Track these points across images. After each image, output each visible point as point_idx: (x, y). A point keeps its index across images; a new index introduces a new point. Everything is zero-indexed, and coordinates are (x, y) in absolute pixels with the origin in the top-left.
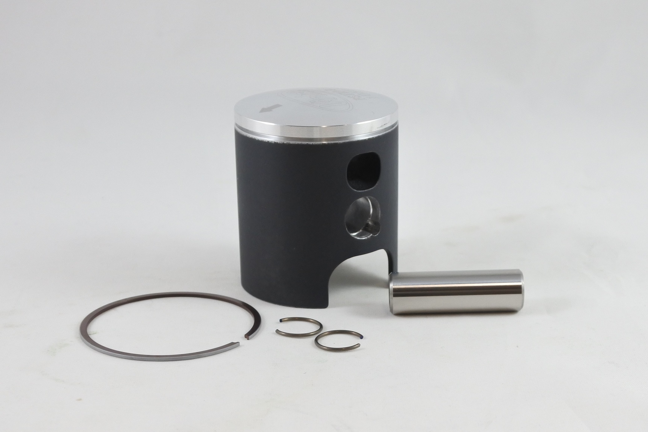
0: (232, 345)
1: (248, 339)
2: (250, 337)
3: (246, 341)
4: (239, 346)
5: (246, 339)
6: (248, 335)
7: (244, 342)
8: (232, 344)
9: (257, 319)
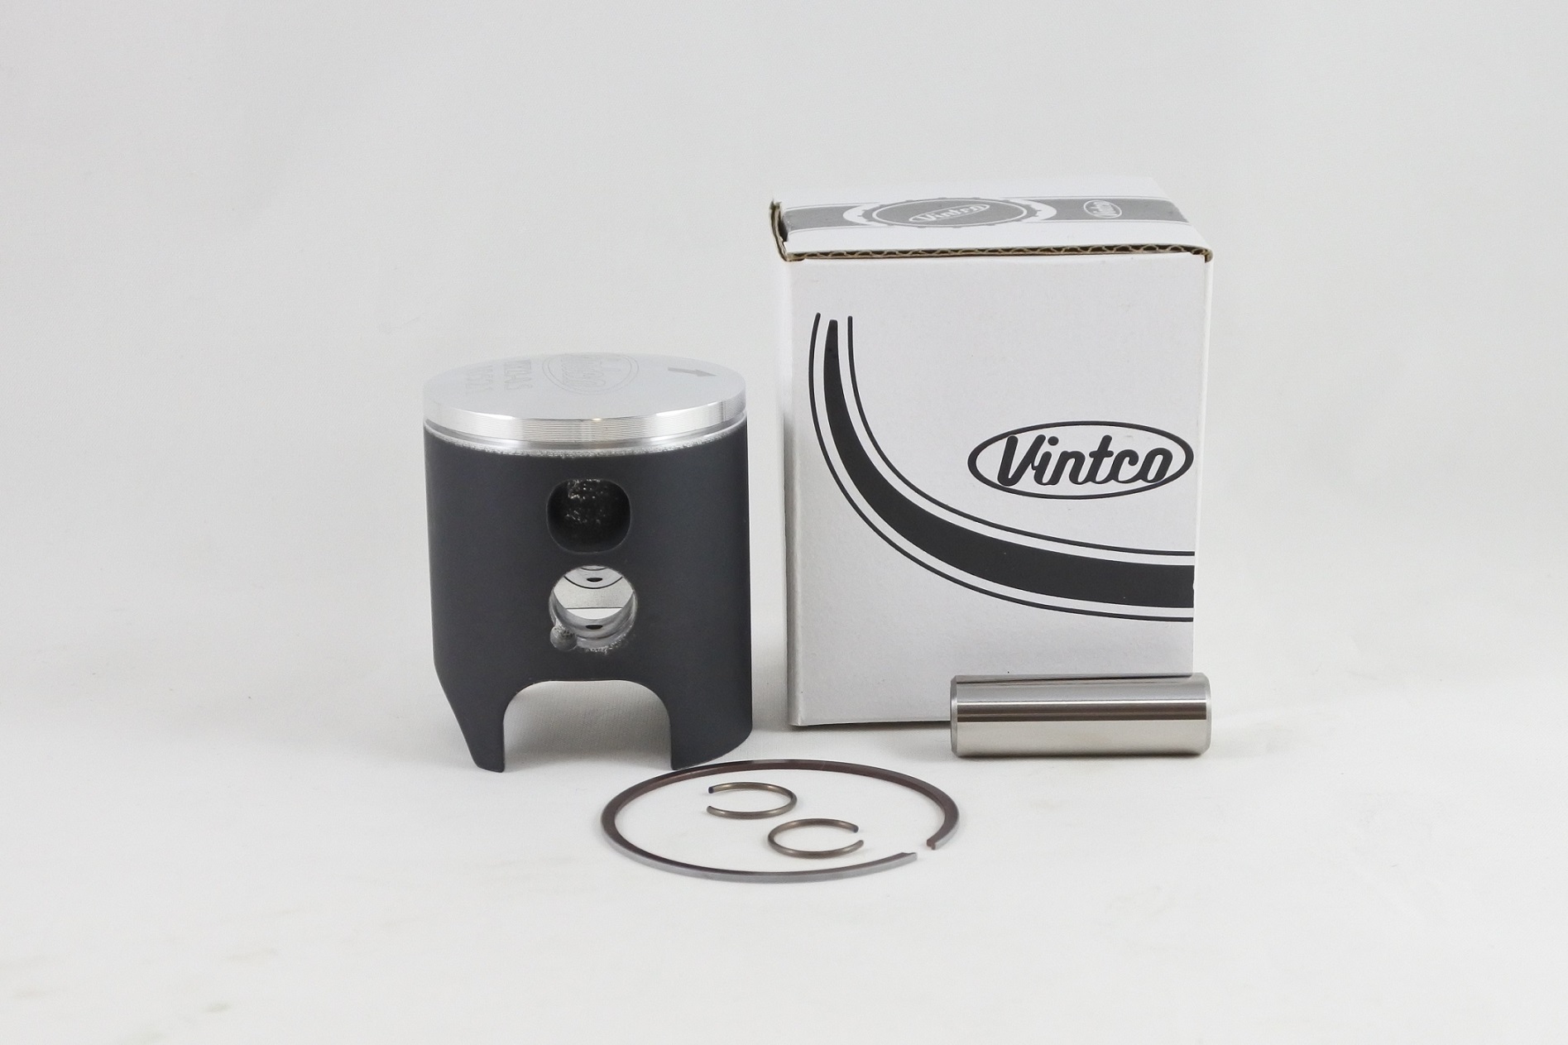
0: (901, 857)
1: (934, 848)
2: (937, 843)
3: (930, 852)
4: (915, 859)
5: (930, 848)
6: (932, 843)
7: (925, 853)
8: (902, 855)
9: (950, 812)
